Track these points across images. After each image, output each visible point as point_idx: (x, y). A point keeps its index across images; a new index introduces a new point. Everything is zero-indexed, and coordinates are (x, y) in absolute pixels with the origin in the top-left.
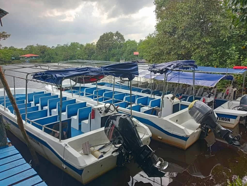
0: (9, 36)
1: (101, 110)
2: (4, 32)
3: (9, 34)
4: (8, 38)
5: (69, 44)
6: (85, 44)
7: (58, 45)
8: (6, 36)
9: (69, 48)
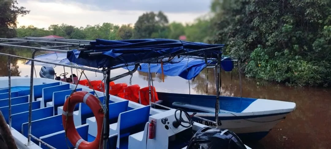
0: (29, 12)
1: (167, 122)
2: (22, 8)
3: (28, 10)
4: (27, 14)
5: (101, 25)
6: (120, 26)
7: (87, 25)
8: (25, 12)
9: (101, 29)
